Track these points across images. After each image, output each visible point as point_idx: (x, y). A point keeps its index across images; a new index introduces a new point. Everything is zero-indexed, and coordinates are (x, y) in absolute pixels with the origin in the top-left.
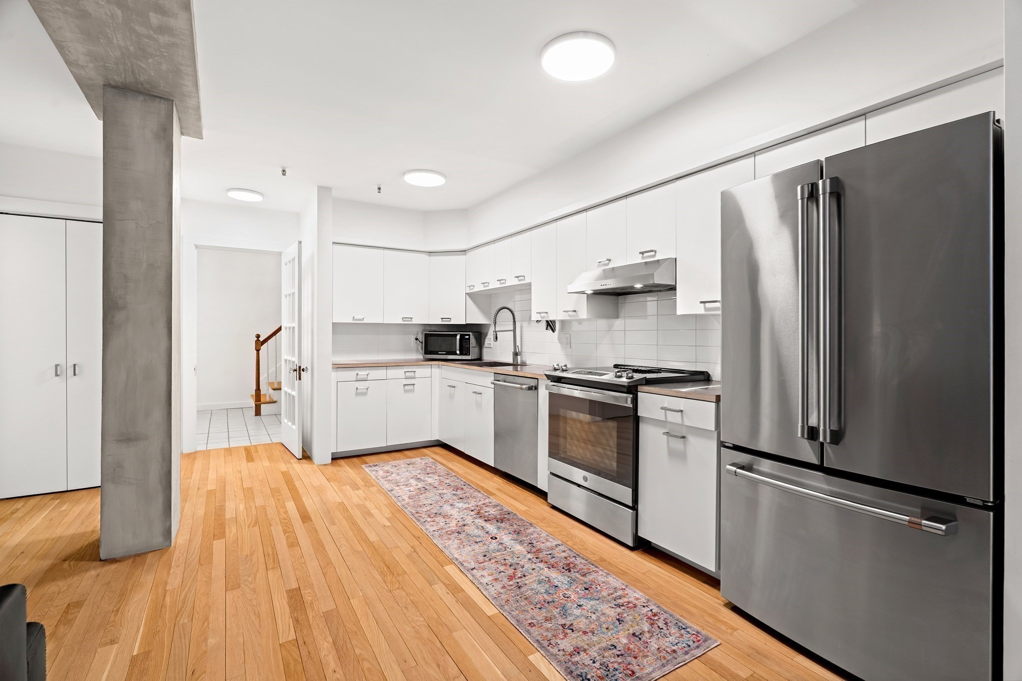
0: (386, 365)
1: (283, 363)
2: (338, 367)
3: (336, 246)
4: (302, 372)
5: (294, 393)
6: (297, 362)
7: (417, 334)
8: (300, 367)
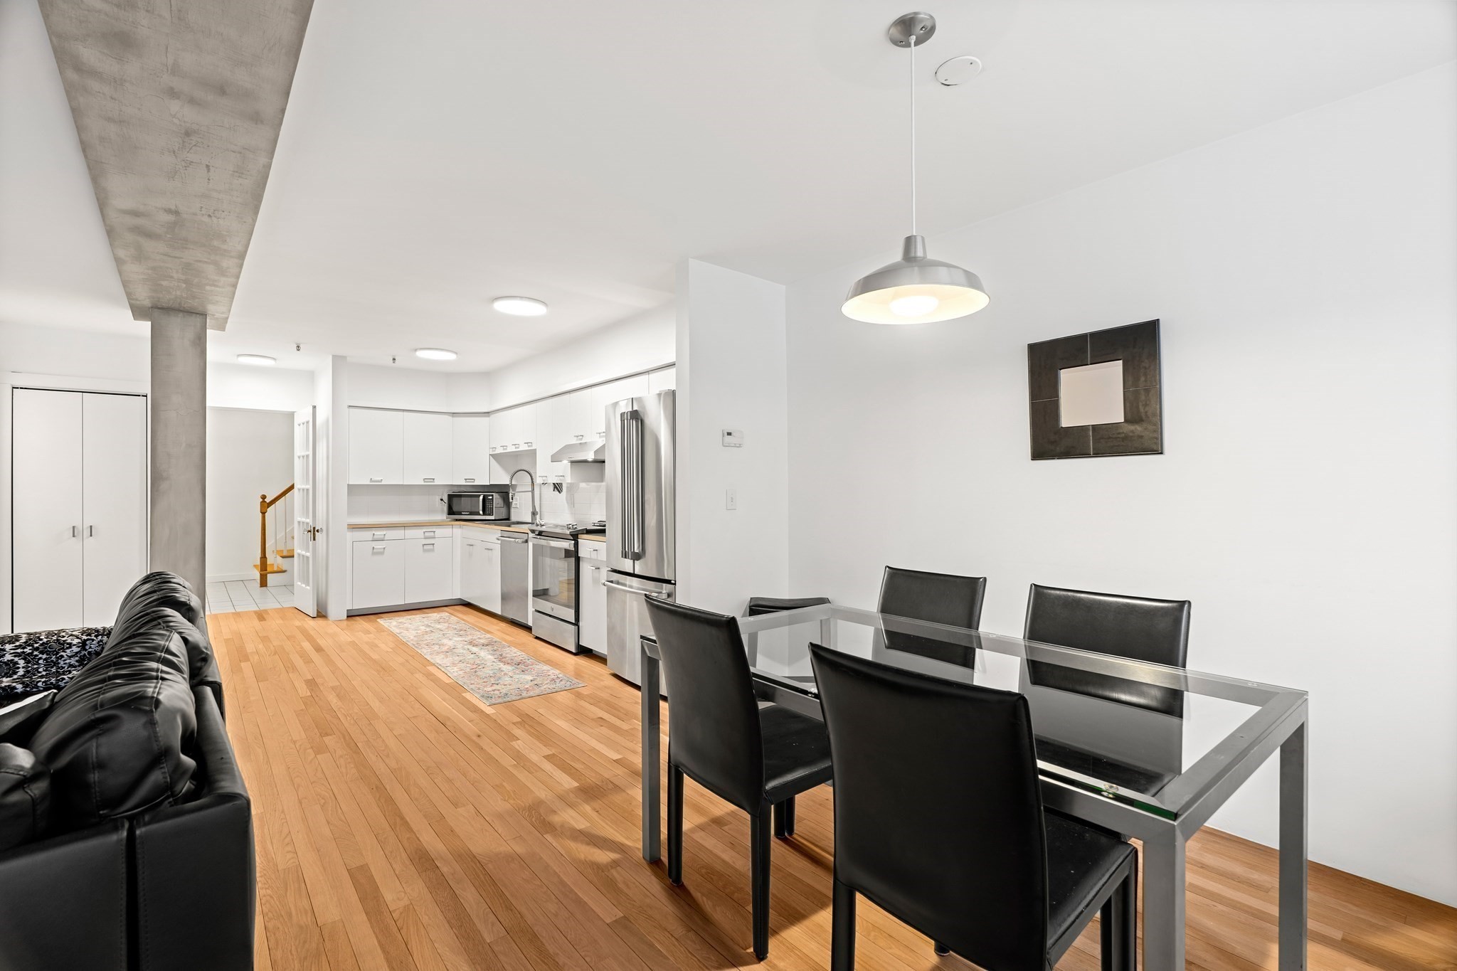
0: (404, 526)
1: (296, 525)
2: (353, 527)
3: (351, 409)
4: (316, 533)
5: (308, 554)
6: (311, 524)
7: (443, 494)
8: (314, 528)
